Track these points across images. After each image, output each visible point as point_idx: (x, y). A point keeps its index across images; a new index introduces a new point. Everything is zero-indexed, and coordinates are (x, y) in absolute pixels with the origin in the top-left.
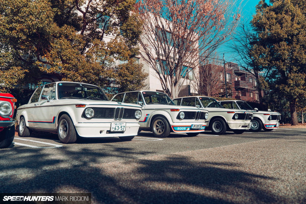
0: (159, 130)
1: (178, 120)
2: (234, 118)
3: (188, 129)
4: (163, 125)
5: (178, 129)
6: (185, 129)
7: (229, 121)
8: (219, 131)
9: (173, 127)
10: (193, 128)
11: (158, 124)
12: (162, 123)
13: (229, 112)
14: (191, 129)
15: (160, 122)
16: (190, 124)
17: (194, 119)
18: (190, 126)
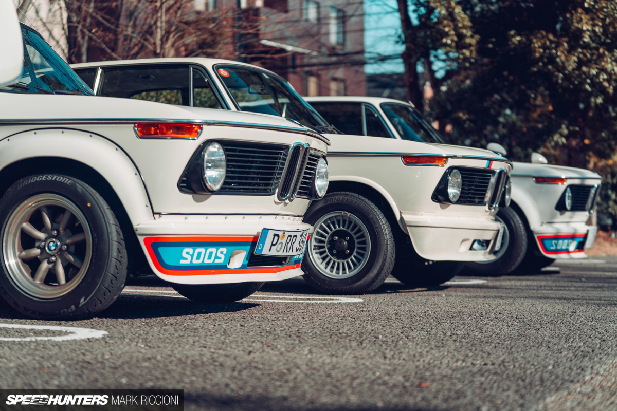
0: (45, 266)
1: (187, 201)
2: (440, 195)
3: (239, 260)
4: (79, 230)
5: (188, 256)
6: (220, 261)
7: (413, 211)
8: (348, 274)
9: (156, 242)
10: (265, 252)
11: (40, 226)
12: (73, 218)
13: (411, 160)
14: (256, 261)
15: (56, 212)
16: (249, 227)
17: (270, 193)
18: (254, 241)
